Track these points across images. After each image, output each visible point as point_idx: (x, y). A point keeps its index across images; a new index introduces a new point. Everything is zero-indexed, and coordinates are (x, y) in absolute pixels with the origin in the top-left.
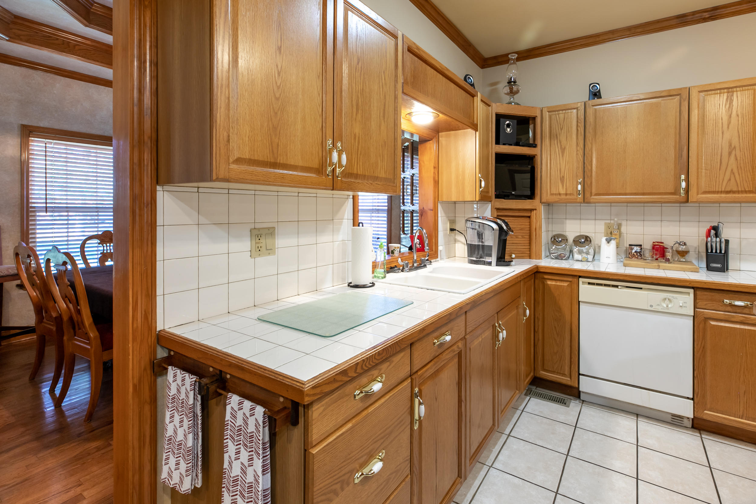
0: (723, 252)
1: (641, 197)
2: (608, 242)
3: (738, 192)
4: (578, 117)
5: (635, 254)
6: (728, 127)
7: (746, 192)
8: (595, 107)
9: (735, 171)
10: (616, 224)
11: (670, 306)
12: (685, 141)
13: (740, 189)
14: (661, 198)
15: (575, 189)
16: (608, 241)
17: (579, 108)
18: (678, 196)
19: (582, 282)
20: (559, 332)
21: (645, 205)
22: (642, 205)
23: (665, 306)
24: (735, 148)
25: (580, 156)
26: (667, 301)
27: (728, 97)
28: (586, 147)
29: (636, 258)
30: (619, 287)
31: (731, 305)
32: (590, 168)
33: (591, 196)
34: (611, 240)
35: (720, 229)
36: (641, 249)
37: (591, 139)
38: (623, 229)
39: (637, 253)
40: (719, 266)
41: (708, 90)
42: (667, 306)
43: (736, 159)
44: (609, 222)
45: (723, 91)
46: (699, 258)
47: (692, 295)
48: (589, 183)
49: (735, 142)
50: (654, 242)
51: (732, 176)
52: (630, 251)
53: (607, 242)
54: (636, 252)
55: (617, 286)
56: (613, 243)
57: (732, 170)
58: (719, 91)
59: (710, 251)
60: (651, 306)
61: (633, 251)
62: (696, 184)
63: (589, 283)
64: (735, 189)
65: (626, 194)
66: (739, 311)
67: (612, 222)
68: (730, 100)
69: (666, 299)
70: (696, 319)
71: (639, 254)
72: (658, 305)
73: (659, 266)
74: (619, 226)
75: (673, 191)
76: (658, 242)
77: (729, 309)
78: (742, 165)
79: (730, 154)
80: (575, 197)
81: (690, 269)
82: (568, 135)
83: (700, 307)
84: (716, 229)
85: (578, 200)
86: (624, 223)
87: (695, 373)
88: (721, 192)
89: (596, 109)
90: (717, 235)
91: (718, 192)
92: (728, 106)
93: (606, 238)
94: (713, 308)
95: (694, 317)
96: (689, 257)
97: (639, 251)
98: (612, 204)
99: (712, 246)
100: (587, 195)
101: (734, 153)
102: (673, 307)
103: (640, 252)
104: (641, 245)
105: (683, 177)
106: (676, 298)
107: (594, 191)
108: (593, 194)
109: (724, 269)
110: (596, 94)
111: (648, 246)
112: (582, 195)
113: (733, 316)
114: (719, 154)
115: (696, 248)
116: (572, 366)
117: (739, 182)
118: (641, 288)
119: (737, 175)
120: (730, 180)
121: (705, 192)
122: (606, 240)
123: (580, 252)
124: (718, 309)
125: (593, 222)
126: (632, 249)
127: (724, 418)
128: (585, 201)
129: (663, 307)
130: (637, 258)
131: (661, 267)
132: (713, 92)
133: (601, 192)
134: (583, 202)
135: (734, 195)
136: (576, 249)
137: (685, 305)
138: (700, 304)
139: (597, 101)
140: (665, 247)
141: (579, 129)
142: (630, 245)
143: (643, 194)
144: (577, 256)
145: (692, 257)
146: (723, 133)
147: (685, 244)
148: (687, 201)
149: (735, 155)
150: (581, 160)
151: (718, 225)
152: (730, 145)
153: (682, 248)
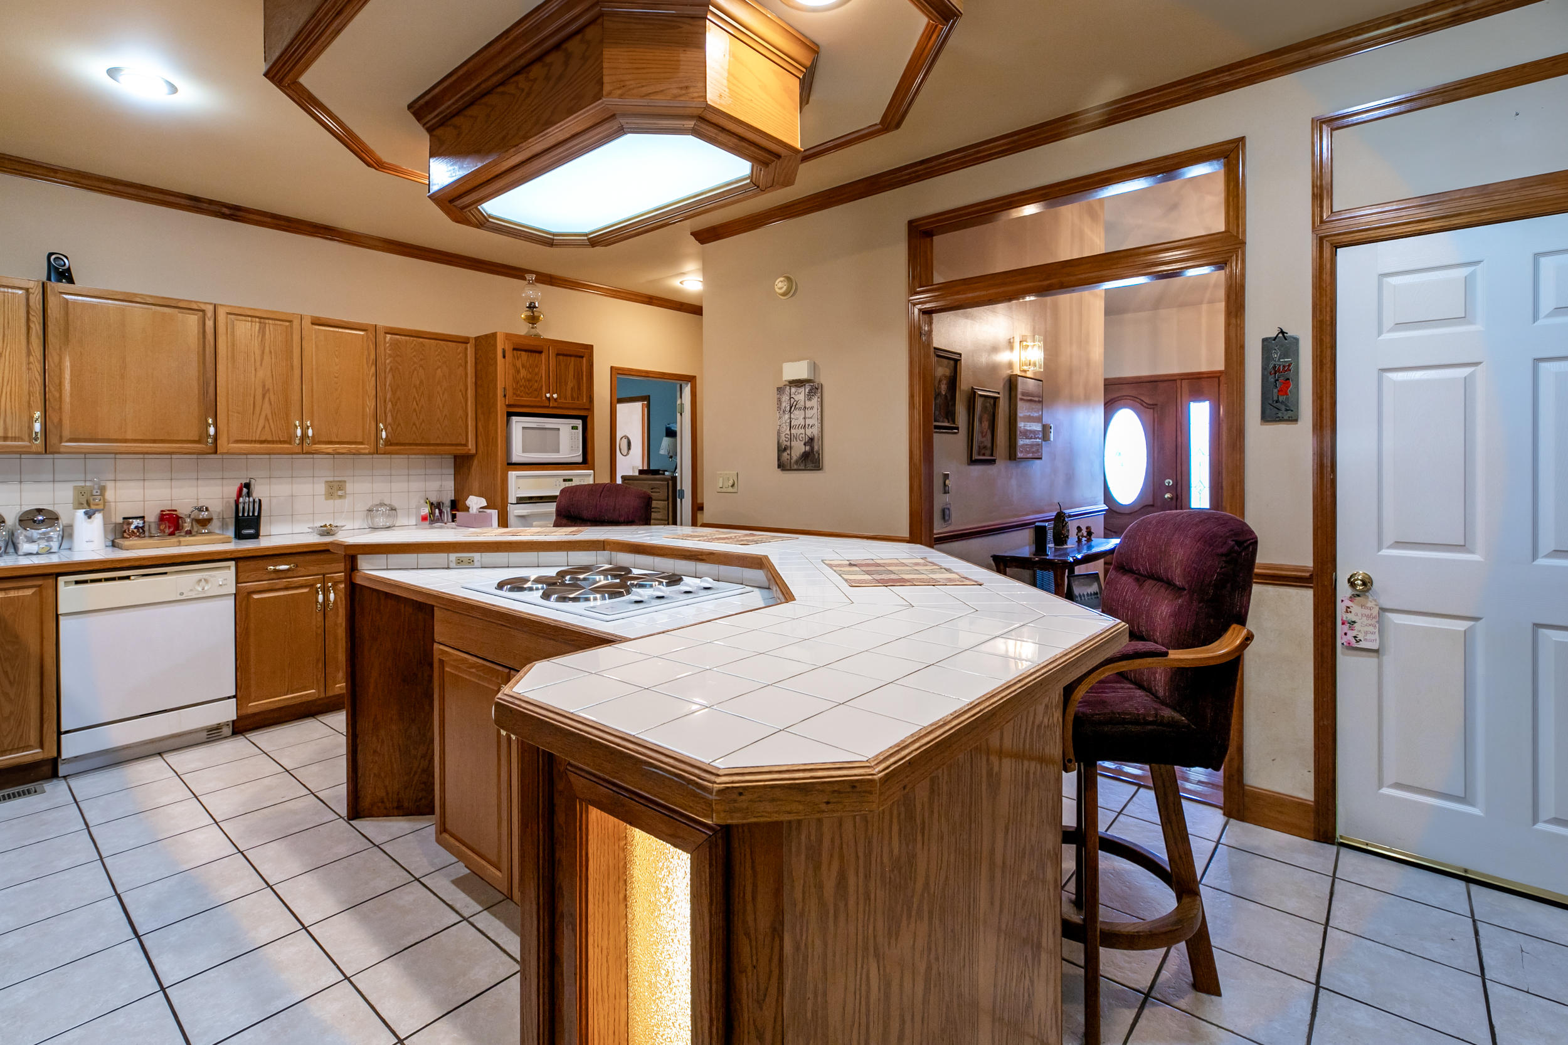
0: (256, 514)
1: (152, 445)
2: (90, 517)
3: (273, 442)
4: (31, 304)
5: (135, 531)
6: (261, 365)
7: (281, 442)
8: (65, 296)
9: (270, 417)
10: (96, 487)
11: (206, 588)
12: (211, 374)
13: (275, 439)
14: (182, 448)
15: (25, 429)
16: (89, 515)
17: (30, 290)
18: (204, 446)
19: (65, 582)
20: (15, 678)
21: (146, 456)
22: (141, 456)
23: (200, 589)
24: (268, 390)
25: (37, 374)
26: (203, 583)
27: (260, 328)
28: (49, 358)
29: (137, 536)
30: (132, 578)
31: (276, 571)
32: (57, 395)
33: (61, 440)
34: (94, 514)
35: (252, 487)
36: (144, 523)
37: (58, 347)
38: (109, 495)
39: (138, 530)
40: (252, 531)
41: (237, 314)
42: (203, 589)
43: (271, 404)
44: (82, 484)
45: (254, 319)
46: (224, 526)
47: (233, 569)
48: (56, 420)
49: (269, 384)
50: (162, 511)
51: (267, 423)
52: (125, 527)
53: (86, 517)
54: (136, 527)
55: (128, 578)
56: (98, 518)
57: (266, 416)
58: (250, 319)
59: (241, 515)
60: (182, 594)
61: (132, 527)
62: (226, 429)
63: (77, 582)
64: (270, 439)
65: (126, 441)
66: (283, 576)
67: (88, 484)
68: (262, 331)
69: (200, 580)
70: (237, 597)
71: (141, 531)
72: (191, 590)
73: (180, 542)
74: (103, 489)
75: (197, 438)
76: (169, 511)
77: (273, 576)
78: (276, 410)
79: (264, 396)
80: (27, 443)
81: (220, 539)
82: (6, 333)
83: (242, 581)
84: (247, 486)
85: (34, 449)
86: (110, 485)
87: (238, 662)
88: (255, 442)
89: (67, 301)
90: (249, 495)
91: (251, 442)
92: (260, 340)
93: (84, 510)
94: (257, 579)
95: (235, 594)
96: (211, 527)
97: (141, 525)
98: (87, 456)
99: (244, 508)
100: (53, 440)
101: (267, 395)
102: (210, 589)
103: (143, 526)
104: (143, 518)
105: (210, 421)
106: (214, 576)
107: (66, 433)
108: (64, 439)
109: (256, 536)
110: (61, 273)
111: (152, 517)
112: (41, 441)
113: (276, 584)
114: (252, 396)
115: (219, 513)
116: (45, 726)
117: (273, 430)
118: (166, 573)
119: (271, 421)
120: (264, 427)
121: (237, 442)
122: (86, 513)
123: (31, 540)
124: (261, 579)
125: (51, 485)
126: (130, 524)
127: (270, 702)
128: (47, 449)
129: (199, 591)
130: (139, 536)
131: (182, 544)
132: (244, 318)
133: (81, 437)
134: (44, 452)
135: (269, 445)
136: (21, 535)
137: (225, 582)
138: (242, 578)
139: (64, 286)
140: (180, 516)
141: (32, 325)
142: (124, 518)
143: (154, 441)
144: (25, 547)
145: (215, 525)
146: (255, 370)
147: (207, 509)
148: (216, 452)
149: (269, 398)
150: (37, 381)
151: (250, 481)
152: (264, 386)
153: (205, 515)
